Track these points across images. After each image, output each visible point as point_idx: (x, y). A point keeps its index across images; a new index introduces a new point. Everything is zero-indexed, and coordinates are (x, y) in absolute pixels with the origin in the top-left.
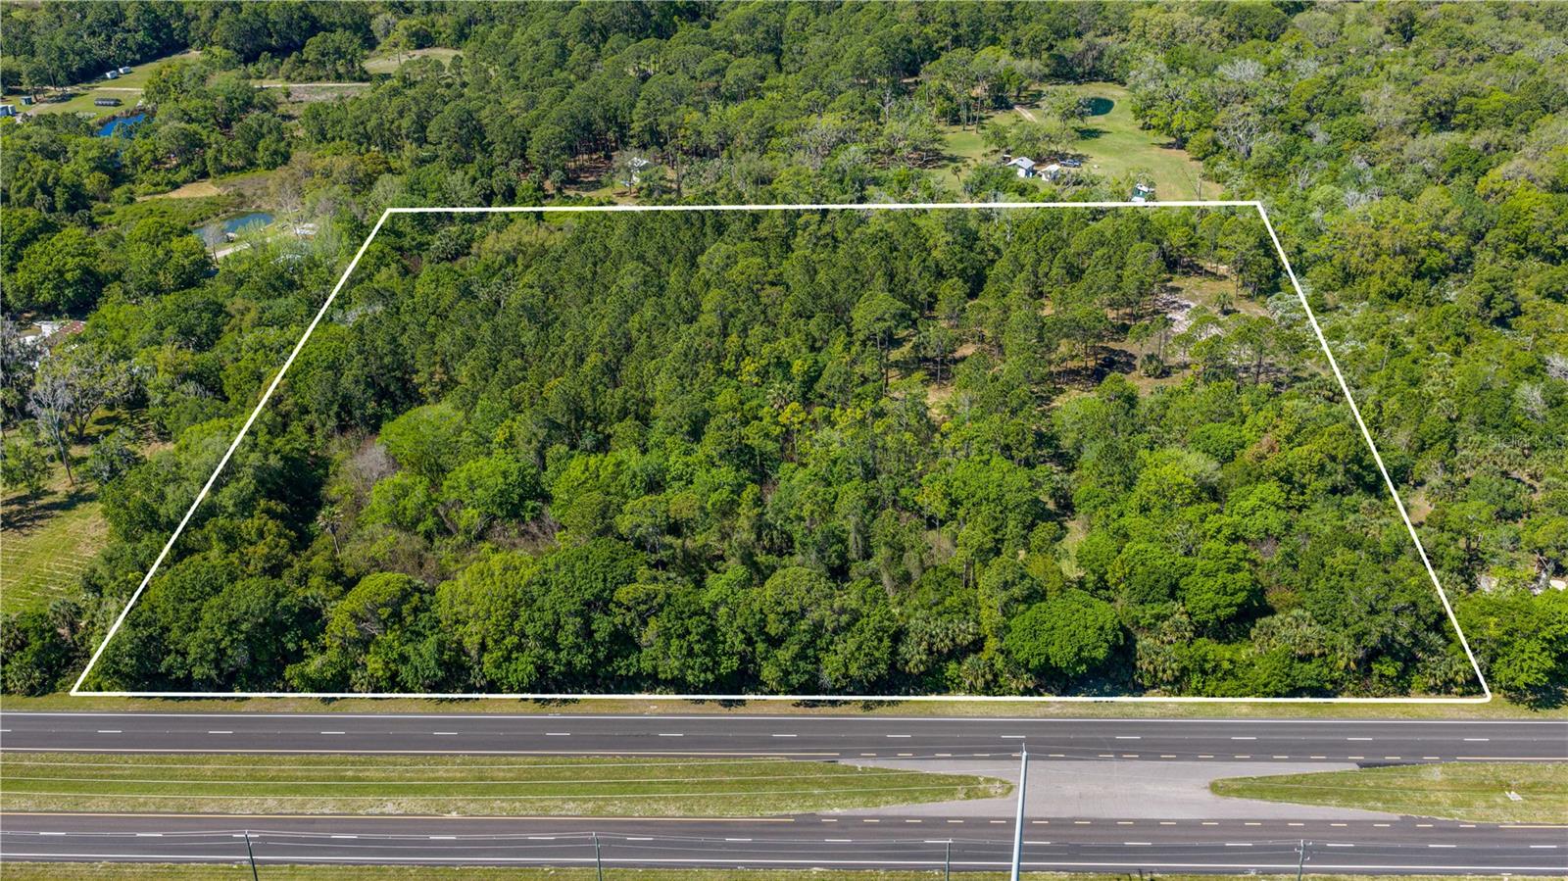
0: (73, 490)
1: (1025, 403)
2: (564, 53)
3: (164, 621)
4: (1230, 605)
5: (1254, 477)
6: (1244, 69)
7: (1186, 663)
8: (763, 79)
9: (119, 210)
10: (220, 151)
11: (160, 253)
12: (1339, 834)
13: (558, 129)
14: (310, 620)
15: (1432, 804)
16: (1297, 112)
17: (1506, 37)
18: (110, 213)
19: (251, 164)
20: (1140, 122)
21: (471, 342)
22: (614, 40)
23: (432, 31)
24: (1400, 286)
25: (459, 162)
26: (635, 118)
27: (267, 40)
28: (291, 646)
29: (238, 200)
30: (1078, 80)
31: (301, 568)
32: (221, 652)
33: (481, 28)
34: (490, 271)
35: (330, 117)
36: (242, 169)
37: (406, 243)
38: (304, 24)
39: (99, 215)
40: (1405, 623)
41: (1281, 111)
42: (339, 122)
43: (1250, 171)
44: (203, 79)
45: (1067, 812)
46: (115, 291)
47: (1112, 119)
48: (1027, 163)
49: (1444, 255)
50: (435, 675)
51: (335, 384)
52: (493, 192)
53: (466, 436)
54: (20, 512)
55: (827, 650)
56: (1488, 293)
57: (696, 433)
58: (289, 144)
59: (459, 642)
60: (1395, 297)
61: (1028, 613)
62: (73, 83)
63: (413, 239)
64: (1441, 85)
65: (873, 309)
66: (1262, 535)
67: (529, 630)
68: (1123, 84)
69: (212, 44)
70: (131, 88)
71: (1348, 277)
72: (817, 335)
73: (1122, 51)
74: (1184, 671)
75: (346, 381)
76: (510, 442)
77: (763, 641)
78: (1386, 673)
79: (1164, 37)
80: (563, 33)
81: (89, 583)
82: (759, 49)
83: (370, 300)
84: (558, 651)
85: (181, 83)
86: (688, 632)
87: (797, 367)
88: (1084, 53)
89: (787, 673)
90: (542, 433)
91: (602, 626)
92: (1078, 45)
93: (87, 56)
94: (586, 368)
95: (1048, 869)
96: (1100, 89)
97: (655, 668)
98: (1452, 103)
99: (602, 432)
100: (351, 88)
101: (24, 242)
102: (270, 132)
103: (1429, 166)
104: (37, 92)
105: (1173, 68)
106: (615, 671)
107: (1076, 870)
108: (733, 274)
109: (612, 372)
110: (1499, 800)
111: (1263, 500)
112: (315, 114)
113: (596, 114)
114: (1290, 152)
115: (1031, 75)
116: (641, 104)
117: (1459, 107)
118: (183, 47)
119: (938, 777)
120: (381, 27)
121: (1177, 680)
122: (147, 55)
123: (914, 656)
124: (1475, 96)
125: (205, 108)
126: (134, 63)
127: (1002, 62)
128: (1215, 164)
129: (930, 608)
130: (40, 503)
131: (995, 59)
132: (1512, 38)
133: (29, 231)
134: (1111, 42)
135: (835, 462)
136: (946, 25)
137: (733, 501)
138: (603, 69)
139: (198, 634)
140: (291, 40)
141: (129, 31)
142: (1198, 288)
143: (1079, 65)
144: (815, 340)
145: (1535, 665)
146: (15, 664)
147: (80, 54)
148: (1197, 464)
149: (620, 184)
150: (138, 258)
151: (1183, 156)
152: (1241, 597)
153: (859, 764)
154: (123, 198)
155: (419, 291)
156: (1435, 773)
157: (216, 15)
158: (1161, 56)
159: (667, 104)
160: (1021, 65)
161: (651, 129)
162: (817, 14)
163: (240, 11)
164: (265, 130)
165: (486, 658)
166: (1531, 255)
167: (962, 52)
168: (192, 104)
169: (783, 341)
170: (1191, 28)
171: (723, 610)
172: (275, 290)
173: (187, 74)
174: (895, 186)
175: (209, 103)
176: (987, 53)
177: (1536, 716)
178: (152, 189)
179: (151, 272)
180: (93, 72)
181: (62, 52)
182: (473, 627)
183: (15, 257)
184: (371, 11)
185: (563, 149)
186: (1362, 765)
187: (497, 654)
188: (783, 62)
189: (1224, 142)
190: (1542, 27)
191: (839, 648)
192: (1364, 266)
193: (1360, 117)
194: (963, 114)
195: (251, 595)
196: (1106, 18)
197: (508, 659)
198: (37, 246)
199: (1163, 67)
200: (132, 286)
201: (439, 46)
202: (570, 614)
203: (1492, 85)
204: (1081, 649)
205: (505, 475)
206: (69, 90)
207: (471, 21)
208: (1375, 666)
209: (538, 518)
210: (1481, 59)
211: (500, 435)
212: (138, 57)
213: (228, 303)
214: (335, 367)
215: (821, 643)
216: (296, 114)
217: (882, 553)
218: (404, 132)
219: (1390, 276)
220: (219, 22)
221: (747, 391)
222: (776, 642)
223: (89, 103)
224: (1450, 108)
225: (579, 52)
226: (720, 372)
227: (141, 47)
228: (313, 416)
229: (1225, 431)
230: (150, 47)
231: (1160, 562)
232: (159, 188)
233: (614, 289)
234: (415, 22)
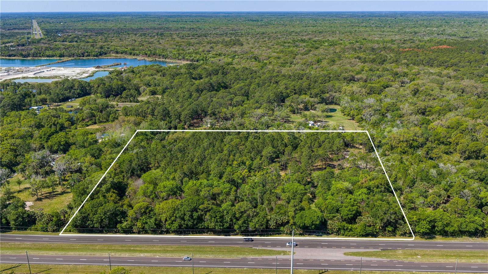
0: (62, 191)
1: (304, 171)
2: (191, 95)
3: (88, 212)
4: (351, 214)
5: (360, 188)
6: (371, 100)
7: (340, 227)
8: (243, 102)
9: (73, 131)
10: (100, 117)
11: (85, 138)
12: (374, 263)
13: (189, 112)
14: (124, 214)
15: (398, 258)
16: (383, 110)
17: (442, 94)
18: (71, 131)
19: (108, 121)
20: (343, 114)
21: (165, 157)
22: (204, 92)
23: (156, 91)
24: (405, 150)
25: (162, 120)
26: (209, 110)
27: (112, 93)
28: (119, 220)
29: (104, 129)
30: (327, 104)
31: (122, 203)
32: (102, 220)
33: (169, 90)
34: (170, 143)
35: (129, 110)
36: (105, 122)
37: (148, 137)
38: (122, 89)
39: (68, 132)
40: (393, 217)
41: (380, 110)
42: (131, 111)
43: (370, 125)
44: (96, 101)
45: (308, 258)
46: (73, 147)
47: (336, 113)
48: (312, 122)
49: (417, 143)
50: (154, 227)
51: (131, 165)
52: (171, 127)
53: (163, 177)
54: (49, 195)
55: (251, 222)
56: (427, 151)
57: (221, 177)
58: (118, 116)
59: (160, 219)
60: (404, 153)
61: (300, 213)
62: (60, 102)
63: (150, 136)
64: (422, 105)
65: (268, 151)
66: (361, 200)
67: (177, 216)
68: (339, 105)
69: (97, 93)
70: (76, 103)
71: (392, 148)
72: (253, 157)
73: (339, 97)
74: (339, 229)
75: (133, 165)
76: (174, 179)
77: (235, 219)
78: (389, 230)
79: (350, 93)
80: (191, 91)
81: (69, 207)
82: (243, 95)
83: (139, 148)
84: (185, 221)
85: (89, 102)
86: (217, 216)
87: (247, 163)
88: (329, 98)
89: (240, 227)
90: (182, 176)
91: (195, 215)
92: (328, 95)
93: (64, 95)
94: (194, 162)
95: (302, 269)
96: (333, 106)
97: (208, 226)
98: (425, 109)
99: (197, 177)
100: (134, 104)
101: (50, 136)
102: (113, 113)
103: (416, 123)
104: (51, 104)
105: (352, 101)
106: (198, 227)
107: (309, 269)
108: (232, 143)
109: (201, 164)
110: (415, 257)
111: (362, 192)
112: (125, 109)
113: (199, 109)
114: (381, 120)
115: (314, 102)
116: (211, 106)
117: (427, 110)
118: (89, 94)
119: (277, 251)
120: (142, 90)
121: (338, 231)
122: (80, 96)
123: (272, 224)
124: (431, 107)
125: (96, 107)
126: (76, 98)
127: (307, 99)
128: (362, 123)
129: (277, 214)
130: (54, 193)
131: (306, 98)
132: (443, 94)
133: (52, 133)
134: (337, 95)
135: (255, 183)
136: (292, 90)
137: (229, 191)
138: (201, 99)
139: (97, 215)
140: (118, 93)
141: (75, 90)
142: (354, 151)
143: (328, 100)
144: (252, 158)
145: (425, 227)
146: (50, 224)
147: (62, 95)
148: (347, 184)
149: (204, 126)
150: (80, 139)
151: (354, 122)
152: (354, 212)
153: (258, 248)
154: (74, 128)
155: (152, 146)
156: (400, 252)
157: (99, 86)
158: (349, 97)
159: (218, 107)
160: (312, 99)
161: (213, 113)
162: (259, 87)
163: (105, 85)
164: (111, 113)
165: (167, 223)
166: (442, 144)
167: (297, 96)
168: (93, 106)
169: (244, 157)
170: (358, 91)
171: (225, 211)
172: (115, 146)
173: (91, 100)
174: (276, 127)
175: (97, 106)
176: (303, 96)
177: (427, 241)
178: (82, 126)
179: (83, 143)
180: (65, 99)
181: (58, 94)
182: (164, 215)
183: (48, 139)
184: (140, 86)
185: (190, 117)
186: (382, 250)
187: (169, 222)
188: (249, 98)
189: (364, 118)
190: (452, 92)
191: (253, 221)
192: (396, 145)
193: (399, 112)
194: (296, 111)
195: (110, 206)
196: (335, 88)
197: (172, 223)
198: (54, 136)
199: (349, 100)
200: (78, 146)
201: (158, 95)
202: (188, 211)
203: (436, 105)
204: (313, 222)
205: (173, 185)
206: (59, 104)
207: (167, 88)
208: (387, 228)
209: (180, 195)
210: (434, 99)
211: (171, 177)
212: (77, 96)
213: (103, 149)
214: (131, 161)
215: (249, 220)
216: (119, 110)
217: (266, 202)
218: (148, 113)
219: (403, 147)
220: (99, 88)
221: (234, 168)
222: (237, 219)
223: (65, 106)
224: (425, 110)
225: (195, 95)
226: (228, 164)
227: (78, 94)
228: (124, 174)
229: (355, 178)
230: (81, 94)
231: (334, 204)
232: (83, 126)
233: (202, 146)
234: (151, 88)
